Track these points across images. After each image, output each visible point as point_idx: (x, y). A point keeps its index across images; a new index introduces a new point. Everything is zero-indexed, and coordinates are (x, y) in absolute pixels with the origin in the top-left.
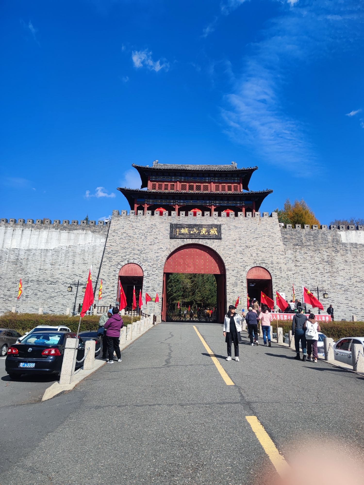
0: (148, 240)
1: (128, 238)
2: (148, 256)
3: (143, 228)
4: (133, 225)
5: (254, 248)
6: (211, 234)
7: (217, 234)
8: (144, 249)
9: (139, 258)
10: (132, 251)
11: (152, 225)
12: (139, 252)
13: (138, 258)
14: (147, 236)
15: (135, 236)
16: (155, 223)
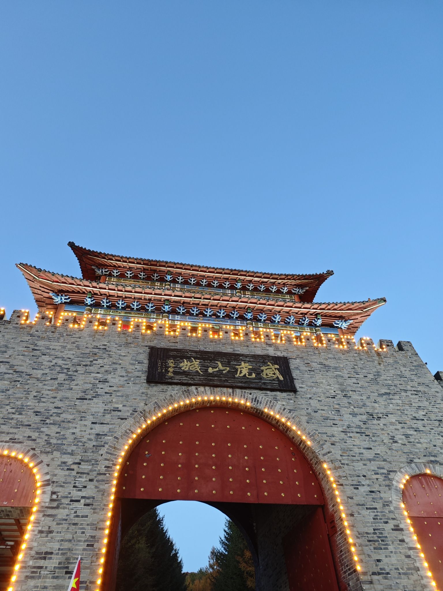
0: (77, 385)
1: (10, 376)
2: (68, 433)
3: (68, 354)
4: (37, 346)
5: (392, 419)
6: (265, 376)
7: (281, 378)
8: (56, 410)
9: (33, 437)
10: (14, 416)
11: (96, 347)
12: (38, 419)
13: (29, 437)
14: (75, 374)
15: (38, 373)
16: (105, 345)
